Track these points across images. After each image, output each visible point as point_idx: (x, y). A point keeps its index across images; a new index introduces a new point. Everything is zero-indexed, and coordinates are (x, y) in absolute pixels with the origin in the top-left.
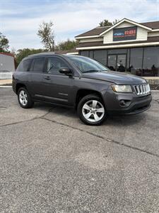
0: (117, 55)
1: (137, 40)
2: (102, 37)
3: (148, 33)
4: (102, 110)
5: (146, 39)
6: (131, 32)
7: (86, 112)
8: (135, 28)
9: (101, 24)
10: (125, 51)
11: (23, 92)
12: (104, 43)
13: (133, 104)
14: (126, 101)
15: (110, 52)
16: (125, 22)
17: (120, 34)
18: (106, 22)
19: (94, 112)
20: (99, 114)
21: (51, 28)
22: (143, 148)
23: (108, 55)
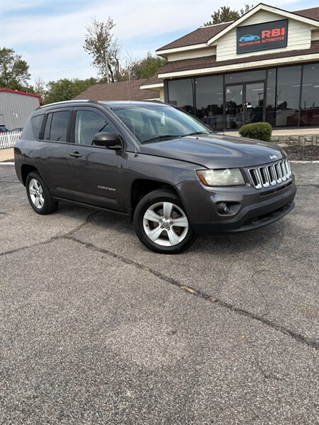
0: (244, 84)
1: (288, 49)
2: (213, 47)
3: (312, 31)
4: (183, 222)
5: (308, 47)
6: (276, 32)
7: (152, 225)
8: (284, 22)
9: (215, 17)
10: (261, 75)
11: (35, 182)
12: (218, 59)
13: (247, 209)
14: (229, 204)
15: (230, 79)
16: (261, 10)
17: (252, 38)
18: (226, 11)
19: (167, 226)
20: (179, 231)
21: (111, 32)
22: (258, 310)
23: (225, 86)
